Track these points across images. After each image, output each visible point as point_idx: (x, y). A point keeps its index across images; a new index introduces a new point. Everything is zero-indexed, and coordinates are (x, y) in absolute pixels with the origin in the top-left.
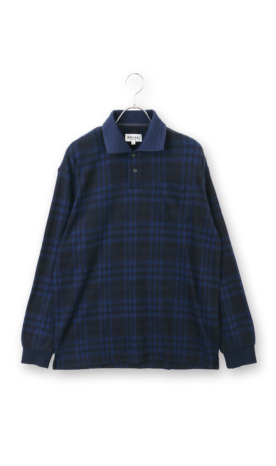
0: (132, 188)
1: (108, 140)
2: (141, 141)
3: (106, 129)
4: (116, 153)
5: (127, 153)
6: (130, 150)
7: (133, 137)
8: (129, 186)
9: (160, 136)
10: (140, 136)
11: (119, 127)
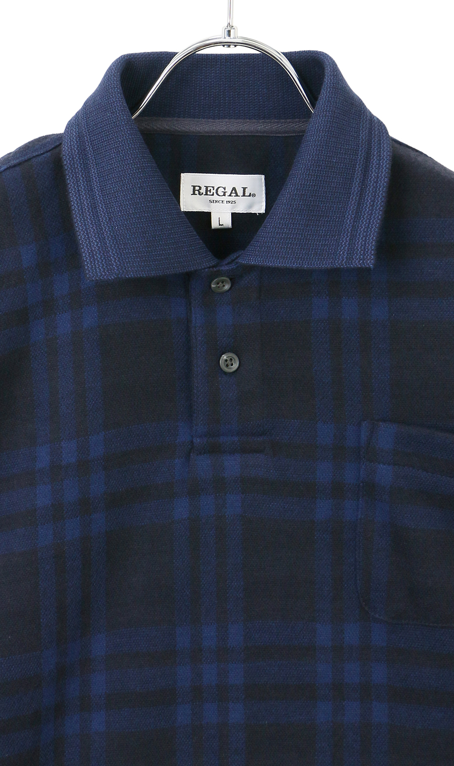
0: (214, 450)
1: (94, 207)
2: (260, 207)
3: (83, 152)
4: (131, 275)
5: (187, 277)
6: (202, 260)
7: (220, 192)
8: (197, 441)
9: (356, 187)
10: (255, 183)
11: (150, 139)
